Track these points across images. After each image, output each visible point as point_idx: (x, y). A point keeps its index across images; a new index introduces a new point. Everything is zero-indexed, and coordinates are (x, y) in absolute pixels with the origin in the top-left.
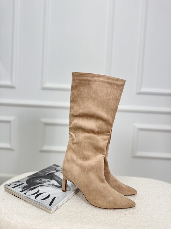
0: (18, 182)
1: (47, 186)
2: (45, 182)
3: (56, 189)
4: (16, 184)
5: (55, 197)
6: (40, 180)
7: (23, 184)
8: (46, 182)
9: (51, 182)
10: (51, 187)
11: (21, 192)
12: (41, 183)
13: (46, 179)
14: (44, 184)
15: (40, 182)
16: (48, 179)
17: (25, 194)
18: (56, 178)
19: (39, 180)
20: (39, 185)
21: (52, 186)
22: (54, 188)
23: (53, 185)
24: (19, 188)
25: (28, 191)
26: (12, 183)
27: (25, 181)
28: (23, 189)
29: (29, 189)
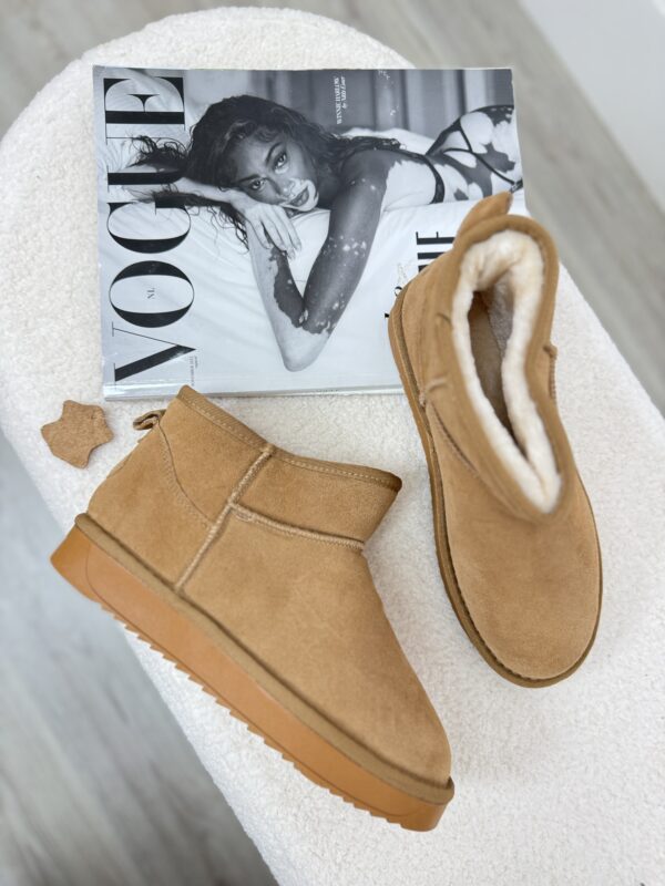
0: (177, 82)
1: (245, 241)
2: (278, 190)
3: (257, 295)
4: (144, 98)
5: (187, 350)
6: (275, 154)
7: (177, 118)
8: (277, 202)
9: (298, 221)
10: (256, 262)
11: (115, 179)
12: (251, 187)
13: (308, 178)
14: (254, 211)
15: (256, 176)
16: (312, 190)
17: (114, 206)
18: (355, 213)
19: (265, 155)
20: (232, 196)
21: (270, 255)
22: (253, 283)
23: (281, 257)
24: (133, 139)
25: (145, 201)
26: (141, 71)
27: (204, 110)
28: (139, 163)
29: (158, 188)
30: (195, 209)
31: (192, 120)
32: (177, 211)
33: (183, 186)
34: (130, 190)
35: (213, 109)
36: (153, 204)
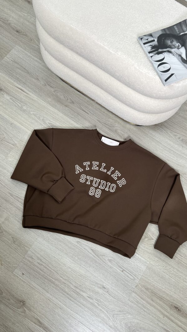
1: (174, 55)
2: (175, 46)
7: (154, 41)
14: (173, 50)
15: (170, 45)
24: (149, 46)
25: (155, 54)
26: (145, 35)
27: (157, 38)
28: (152, 49)
29: (156, 52)
30: (164, 53)
31: (156, 40)
32: (161, 54)
33: (160, 50)
34: (153, 54)
35: (158, 37)
36: (157, 55)
